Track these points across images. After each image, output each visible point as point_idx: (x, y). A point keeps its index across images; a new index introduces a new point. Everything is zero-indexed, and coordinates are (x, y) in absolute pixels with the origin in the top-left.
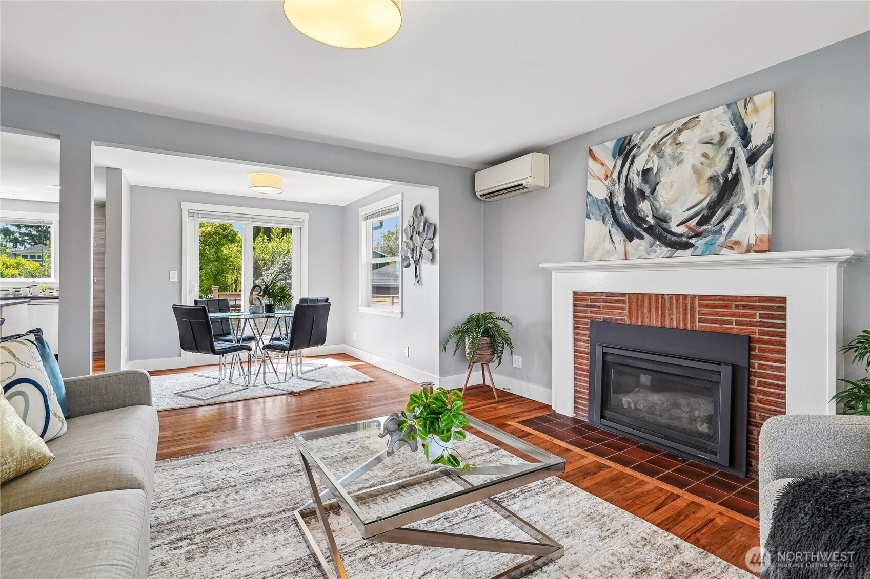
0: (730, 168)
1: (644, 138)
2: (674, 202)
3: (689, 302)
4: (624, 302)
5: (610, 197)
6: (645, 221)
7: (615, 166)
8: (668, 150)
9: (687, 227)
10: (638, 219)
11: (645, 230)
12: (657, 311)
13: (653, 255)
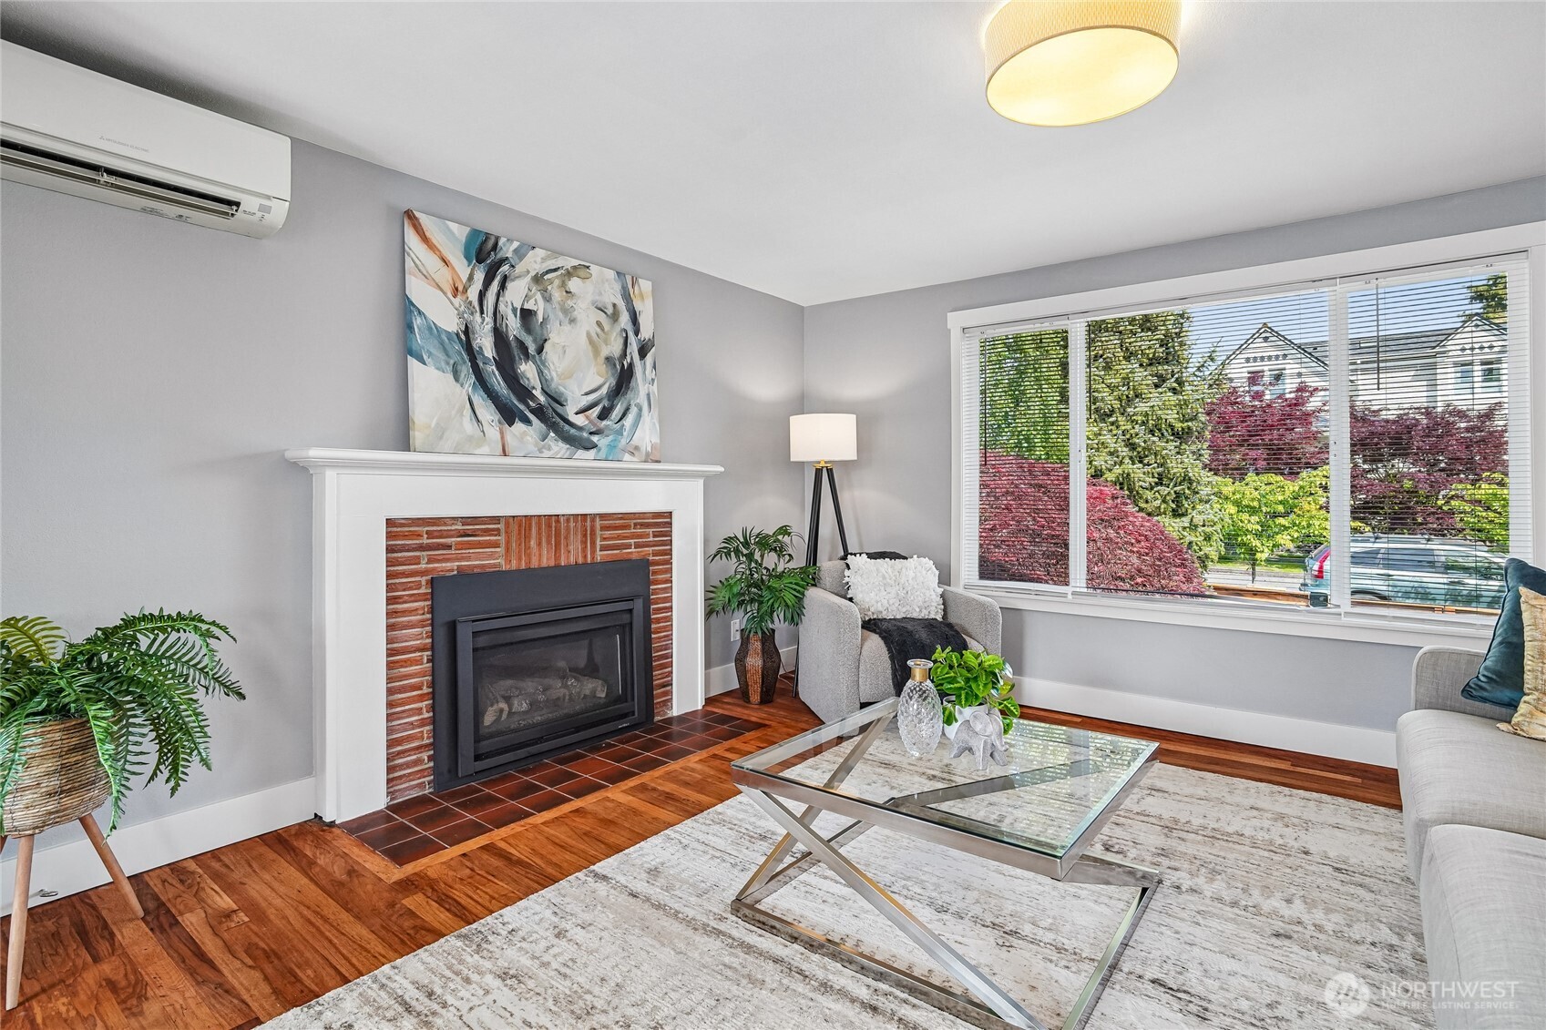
0: (624, 355)
1: (520, 253)
2: (570, 377)
3: (588, 523)
4: (498, 532)
5: (467, 331)
6: (533, 398)
7: (471, 278)
8: (556, 294)
9: (587, 417)
10: (524, 393)
11: (533, 411)
12: (549, 542)
13: (546, 453)
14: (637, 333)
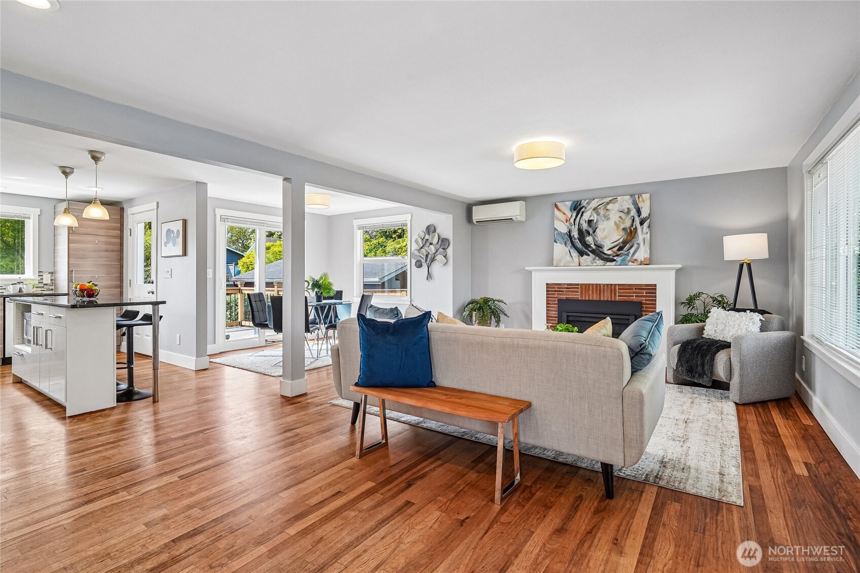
0: (632, 225)
1: (588, 203)
2: (605, 238)
3: (613, 287)
4: (578, 288)
5: (569, 232)
6: (591, 247)
7: (572, 216)
8: (602, 212)
9: (612, 251)
10: (587, 246)
11: (590, 251)
12: (596, 292)
13: (595, 264)
14: (639, 216)
